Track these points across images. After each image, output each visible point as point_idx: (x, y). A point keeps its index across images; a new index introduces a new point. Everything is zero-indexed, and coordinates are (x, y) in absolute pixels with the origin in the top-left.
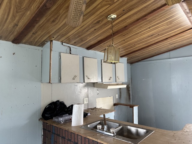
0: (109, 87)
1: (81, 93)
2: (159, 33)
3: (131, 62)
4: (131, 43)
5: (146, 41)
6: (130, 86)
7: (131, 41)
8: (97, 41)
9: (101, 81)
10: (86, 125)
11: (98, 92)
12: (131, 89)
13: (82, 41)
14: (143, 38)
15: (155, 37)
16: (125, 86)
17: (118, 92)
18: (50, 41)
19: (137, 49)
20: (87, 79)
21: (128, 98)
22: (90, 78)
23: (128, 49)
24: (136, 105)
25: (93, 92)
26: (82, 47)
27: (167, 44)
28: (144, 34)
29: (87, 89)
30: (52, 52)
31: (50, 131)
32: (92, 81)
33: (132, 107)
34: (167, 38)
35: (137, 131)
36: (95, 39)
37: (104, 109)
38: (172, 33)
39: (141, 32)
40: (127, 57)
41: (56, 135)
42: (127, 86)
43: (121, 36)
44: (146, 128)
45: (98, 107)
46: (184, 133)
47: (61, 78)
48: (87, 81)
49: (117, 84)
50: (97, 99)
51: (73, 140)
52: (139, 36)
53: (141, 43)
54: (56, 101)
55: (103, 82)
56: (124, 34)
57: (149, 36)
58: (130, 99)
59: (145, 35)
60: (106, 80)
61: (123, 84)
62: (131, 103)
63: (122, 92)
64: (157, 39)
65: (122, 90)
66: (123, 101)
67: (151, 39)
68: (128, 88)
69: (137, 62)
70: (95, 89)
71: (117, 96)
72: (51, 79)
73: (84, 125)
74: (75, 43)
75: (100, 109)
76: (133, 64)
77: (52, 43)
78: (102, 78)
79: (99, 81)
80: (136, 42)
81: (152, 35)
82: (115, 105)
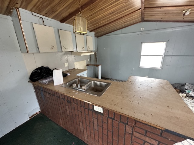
0: (83, 55)
1: (62, 59)
2: (118, 11)
3: (97, 36)
4: (97, 19)
5: (108, 18)
6: (97, 53)
7: (97, 17)
8: (68, 14)
9: (76, 50)
10: (65, 84)
11: (75, 58)
12: (97, 55)
13: (53, 12)
14: (107, 15)
15: (115, 14)
16: (93, 53)
17: (89, 57)
18: (16, 8)
19: (101, 25)
20: (64, 49)
21: (95, 60)
22: (67, 48)
23: (95, 25)
24: (100, 65)
25: (71, 58)
26: (56, 20)
27: (121, 22)
28: (107, 10)
29: (66, 56)
30: (21, 22)
31: (39, 89)
32: (69, 50)
33: (98, 66)
34: (122, 17)
35: (101, 84)
36: (66, 11)
37: (80, 69)
38: (127, 12)
39: (104, 8)
40: (94, 32)
41: (44, 92)
42: (95, 53)
43: (89, 10)
44: (107, 82)
45: (76, 68)
46: (129, 83)
47: (38, 48)
48: (64, 50)
49: (88, 52)
50: (75, 63)
51: (56, 95)
52: (103, 12)
53: (104, 19)
54: (41, 67)
55: (78, 50)
56: (91, 9)
57: (110, 14)
58: (96, 61)
59: (108, 12)
60: (79, 50)
61: (92, 52)
62: (97, 64)
63: (91, 57)
64: (116, 17)
65: (91, 56)
66: (93, 63)
67: (112, 16)
68: (95, 54)
69: (101, 36)
70: (73, 56)
71: (89, 60)
72: (28, 49)
73: (64, 84)
74: (46, 13)
75: (77, 69)
76: (99, 38)
77: (19, 12)
78: (77, 48)
79: (74, 50)
80: (101, 18)
81: (113, 13)
82: (87, 65)
